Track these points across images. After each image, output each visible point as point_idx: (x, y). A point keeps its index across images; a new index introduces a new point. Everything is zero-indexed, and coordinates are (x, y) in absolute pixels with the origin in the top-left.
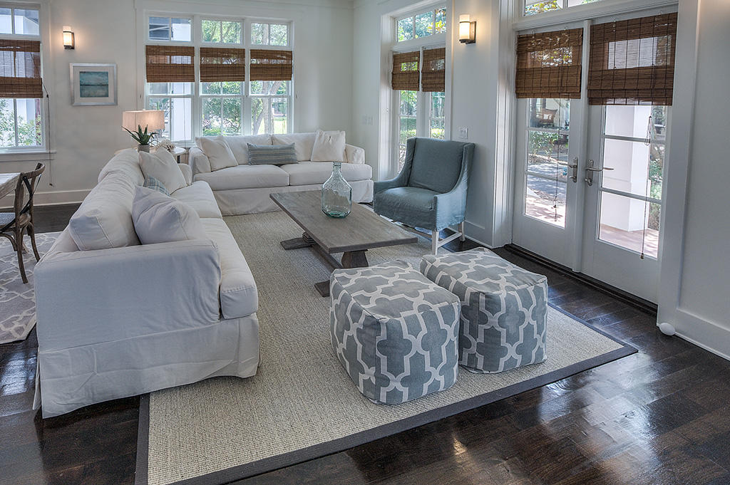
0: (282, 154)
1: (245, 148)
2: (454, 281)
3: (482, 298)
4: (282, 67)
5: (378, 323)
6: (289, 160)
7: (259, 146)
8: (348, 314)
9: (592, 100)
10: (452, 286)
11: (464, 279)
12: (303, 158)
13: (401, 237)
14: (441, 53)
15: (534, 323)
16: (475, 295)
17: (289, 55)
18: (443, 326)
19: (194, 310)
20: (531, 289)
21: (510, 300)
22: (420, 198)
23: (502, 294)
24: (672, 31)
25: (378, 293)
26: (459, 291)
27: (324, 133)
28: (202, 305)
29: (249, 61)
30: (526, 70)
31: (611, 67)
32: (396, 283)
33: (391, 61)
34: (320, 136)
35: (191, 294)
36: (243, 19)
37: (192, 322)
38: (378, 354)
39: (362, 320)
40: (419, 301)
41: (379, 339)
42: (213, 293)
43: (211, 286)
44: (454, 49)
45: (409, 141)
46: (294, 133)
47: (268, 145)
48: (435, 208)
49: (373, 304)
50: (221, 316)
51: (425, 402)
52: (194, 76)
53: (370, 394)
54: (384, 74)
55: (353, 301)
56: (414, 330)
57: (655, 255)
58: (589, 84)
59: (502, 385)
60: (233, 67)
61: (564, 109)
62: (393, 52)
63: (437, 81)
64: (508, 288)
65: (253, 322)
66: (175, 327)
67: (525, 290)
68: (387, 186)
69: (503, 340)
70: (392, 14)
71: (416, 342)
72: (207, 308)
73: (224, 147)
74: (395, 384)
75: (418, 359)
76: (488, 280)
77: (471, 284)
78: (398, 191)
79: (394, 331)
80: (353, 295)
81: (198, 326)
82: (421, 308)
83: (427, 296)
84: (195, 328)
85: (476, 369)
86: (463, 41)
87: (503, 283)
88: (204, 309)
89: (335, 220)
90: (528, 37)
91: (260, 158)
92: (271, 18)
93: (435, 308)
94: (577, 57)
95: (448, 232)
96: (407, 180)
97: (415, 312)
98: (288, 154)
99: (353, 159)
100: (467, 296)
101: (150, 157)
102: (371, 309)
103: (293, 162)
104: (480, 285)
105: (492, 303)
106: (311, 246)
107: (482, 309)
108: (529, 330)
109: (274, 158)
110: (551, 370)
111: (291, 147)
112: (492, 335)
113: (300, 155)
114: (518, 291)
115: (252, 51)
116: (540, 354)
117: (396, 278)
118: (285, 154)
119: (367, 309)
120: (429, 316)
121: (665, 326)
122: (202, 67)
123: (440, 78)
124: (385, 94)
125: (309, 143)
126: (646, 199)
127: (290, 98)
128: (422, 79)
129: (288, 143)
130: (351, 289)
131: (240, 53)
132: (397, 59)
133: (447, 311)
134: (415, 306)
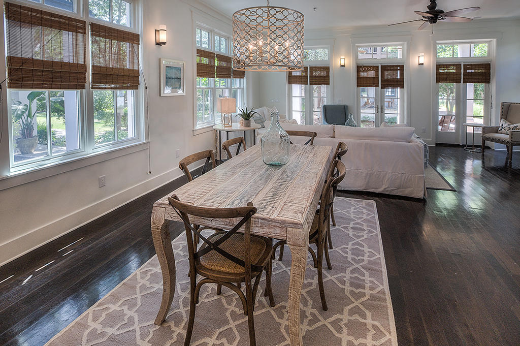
24: (403, 70)
31: (387, 78)
44: (334, 68)
52: (215, 74)
58: (381, 83)
86: (342, 66)
90: (360, 67)
94: (378, 75)
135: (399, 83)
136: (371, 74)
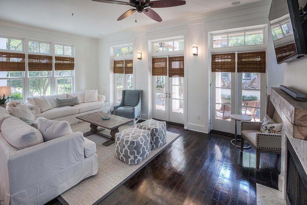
0: (73, 101)
1: (55, 101)
2: (147, 128)
3: (154, 129)
4: (70, 64)
5: (134, 142)
6: (76, 103)
7: (62, 99)
8: (124, 143)
9: (170, 76)
10: (147, 129)
11: (149, 127)
12: (82, 102)
13: (130, 121)
14: (131, 61)
15: (164, 133)
16: (153, 129)
17: (73, 59)
18: (148, 138)
19: (76, 157)
20: (163, 125)
21: (160, 128)
22: (129, 109)
23: (158, 128)
24: (183, 60)
25: (131, 135)
26: (149, 129)
27: (89, 91)
28: (79, 155)
29: (54, 61)
30: (155, 68)
31: (173, 68)
32: (134, 132)
33: (113, 63)
34: (88, 92)
35: (75, 152)
36: (51, 43)
37: (75, 162)
38: (134, 151)
39: (129, 143)
40: (141, 134)
41: (134, 146)
42: (82, 149)
43: (82, 147)
44: (135, 61)
45: (123, 91)
46: (76, 92)
47: (65, 98)
48: (134, 111)
49: (131, 138)
50: (85, 157)
51: (145, 160)
52: (25, 68)
53: (133, 163)
54: (111, 67)
55: (125, 139)
56: (142, 142)
57: (183, 113)
58: (169, 72)
59: (160, 150)
60: (46, 64)
61: (164, 79)
62: (114, 60)
63: (130, 70)
64: (159, 126)
65: (95, 156)
66: (70, 166)
67: (162, 125)
68: (118, 107)
69: (159, 139)
70: (113, 47)
71: (143, 144)
72: (81, 155)
73: (46, 101)
74: (139, 158)
75: (143, 148)
76: (154, 125)
77: (151, 127)
78: (121, 108)
79: (138, 143)
80: (124, 138)
81: (77, 163)
82: (143, 135)
83: (143, 133)
84: (77, 164)
85: (154, 149)
86: (138, 59)
87: (158, 125)
88: (80, 156)
89: (106, 120)
90: (155, 59)
91: (63, 104)
92: (64, 43)
93: (145, 135)
94: (166, 65)
95: (136, 119)
96: (123, 104)
97: (141, 137)
98: (76, 101)
99: (102, 100)
100: (151, 130)
101: (17, 109)
102: (131, 139)
103: (77, 104)
104: (153, 127)
105: (156, 130)
106: (95, 133)
107: (155, 132)
108: (164, 135)
109: (69, 103)
110: (168, 144)
111: (76, 98)
112: (157, 138)
113: (80, 101)
114: (161, 126)
115: (56, 57)
116: (166, 141)
117: (134, 131)
118: (74, 101)
119: (130, 139)
120: (145, 137)
121: (185, 128)
122: (29, 64)
123: (131, 69)
124: (112, 74)
125: (83, 96)
126: (179, 99)
127: (73, 78)
128: (125, 70)
129: (74, 96)
130: (123, 136)
131: (50, 58)
132: (115, 62)
133: (148, 135)
134: (141, 135)
135: (180, 72)
136: (162, 64)
